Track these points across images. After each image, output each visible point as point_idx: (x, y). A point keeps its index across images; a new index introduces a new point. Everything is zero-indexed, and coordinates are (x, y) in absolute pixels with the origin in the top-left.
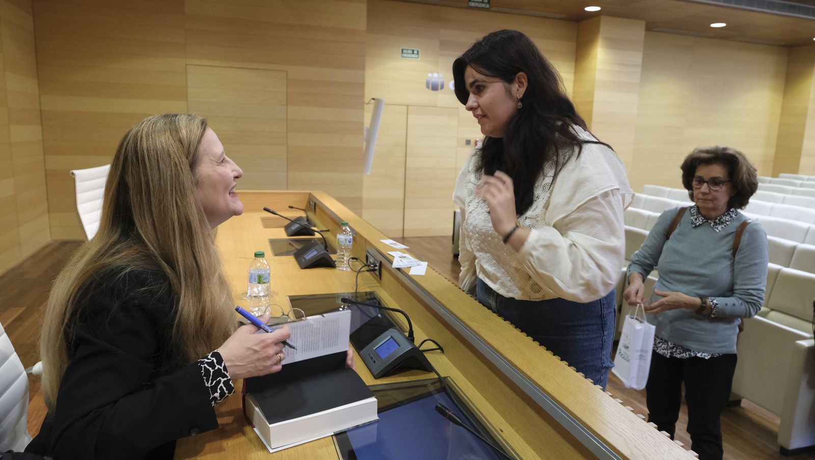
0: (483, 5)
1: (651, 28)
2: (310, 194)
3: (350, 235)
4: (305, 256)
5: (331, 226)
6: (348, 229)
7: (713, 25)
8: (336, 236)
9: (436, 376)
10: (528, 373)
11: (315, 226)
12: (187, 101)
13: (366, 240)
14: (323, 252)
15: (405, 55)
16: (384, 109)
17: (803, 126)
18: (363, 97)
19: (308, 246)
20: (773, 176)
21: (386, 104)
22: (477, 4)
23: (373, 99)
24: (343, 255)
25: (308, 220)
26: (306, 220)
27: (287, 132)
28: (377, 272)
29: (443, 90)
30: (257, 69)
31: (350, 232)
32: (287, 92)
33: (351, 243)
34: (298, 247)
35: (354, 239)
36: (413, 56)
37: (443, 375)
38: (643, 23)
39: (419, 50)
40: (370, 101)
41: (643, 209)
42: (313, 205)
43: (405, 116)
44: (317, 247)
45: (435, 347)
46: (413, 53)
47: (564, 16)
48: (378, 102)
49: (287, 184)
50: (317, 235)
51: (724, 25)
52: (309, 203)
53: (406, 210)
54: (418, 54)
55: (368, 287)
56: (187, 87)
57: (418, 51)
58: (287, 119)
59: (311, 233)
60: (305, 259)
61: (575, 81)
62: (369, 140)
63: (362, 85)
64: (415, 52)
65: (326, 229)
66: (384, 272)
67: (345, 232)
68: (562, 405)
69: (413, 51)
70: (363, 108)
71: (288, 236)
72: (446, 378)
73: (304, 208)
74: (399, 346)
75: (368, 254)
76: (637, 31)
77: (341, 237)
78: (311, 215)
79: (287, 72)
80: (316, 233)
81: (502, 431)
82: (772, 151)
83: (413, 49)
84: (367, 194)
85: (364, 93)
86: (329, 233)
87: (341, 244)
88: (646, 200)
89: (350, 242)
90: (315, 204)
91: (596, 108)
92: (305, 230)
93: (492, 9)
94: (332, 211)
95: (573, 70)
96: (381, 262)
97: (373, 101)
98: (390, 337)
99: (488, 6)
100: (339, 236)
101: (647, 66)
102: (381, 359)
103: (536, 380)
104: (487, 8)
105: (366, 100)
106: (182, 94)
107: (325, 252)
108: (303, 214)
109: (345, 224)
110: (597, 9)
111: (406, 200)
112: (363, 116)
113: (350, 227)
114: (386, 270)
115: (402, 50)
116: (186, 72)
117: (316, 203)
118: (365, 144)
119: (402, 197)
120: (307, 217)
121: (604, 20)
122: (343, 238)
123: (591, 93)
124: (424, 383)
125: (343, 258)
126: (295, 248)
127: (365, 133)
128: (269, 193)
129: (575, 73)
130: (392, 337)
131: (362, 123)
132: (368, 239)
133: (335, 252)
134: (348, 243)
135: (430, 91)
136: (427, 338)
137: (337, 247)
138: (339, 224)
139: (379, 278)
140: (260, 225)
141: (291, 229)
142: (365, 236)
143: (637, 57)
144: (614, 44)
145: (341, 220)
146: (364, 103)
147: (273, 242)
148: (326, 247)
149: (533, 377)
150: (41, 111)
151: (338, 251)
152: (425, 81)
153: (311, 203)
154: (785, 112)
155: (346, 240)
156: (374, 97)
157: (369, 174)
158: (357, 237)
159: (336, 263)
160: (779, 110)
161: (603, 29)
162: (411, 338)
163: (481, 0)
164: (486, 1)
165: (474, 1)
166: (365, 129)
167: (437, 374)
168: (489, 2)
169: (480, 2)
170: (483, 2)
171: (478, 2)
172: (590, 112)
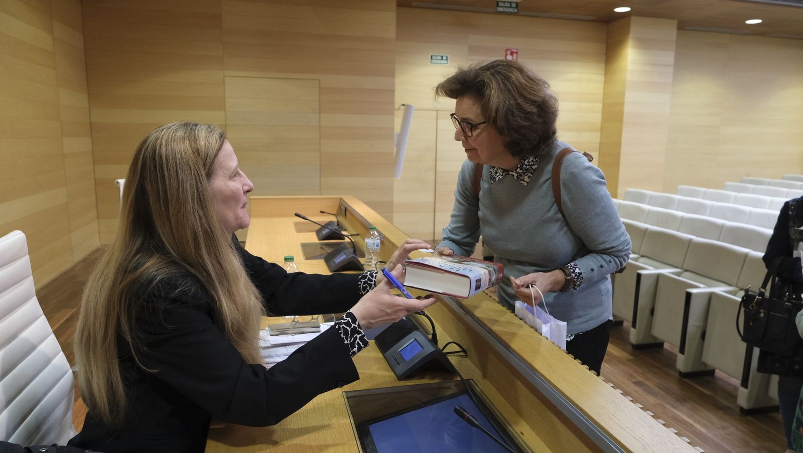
0: (511, 10)
1: (683, 26)
2: (341, 199)
3: (378, 239)
4: (334, 260)
5: (361, 230)
6: (376, 233)
7: (748, 22)
8: (364, 240)
9: (459, 379)
10: (548, 376)
11: (345, 230)
12: (225, 111)
14: (351, 256)
15: (434, 61)
16: (414, 114)
18: (393, 103)
19: (338, 249)
21: (415, 110)
22: (505, 9)
23: (403, 105)
24: (371, 259)
25: (338, 225)
26: (336, 224)
27: (320, 139)
30: (291, 79)
31: (377, 236)
32: (320, 100)
33: (379, 247)
34: (329, 250)
35: (382, 242)
36: (442, 61)
37: (465, 378)
38: (675, 22)
39: (448, 56)
40: (400, 107)
41: (676, 210)
42: (344, 210)
43: (435, 120)
44: (346, 251)
45: (458, 349)
46: (442, 59)
47: (594, 18)
48: (407, 108)
49: (320, 190)
50: (347, 240)
51: (759, 21)
52: (340, 207)
53: (436, 214)
54: (447, 59)
56: (225, 97)
58: (320, 126)
59: (342, 237)
60: (334, 262)
61: (606, 83)
62: (399, 146)
63: (391, 92)
64: (444, 58)
65: (355, 233)
67: (373, 236)
68: (581, 409)
69: (442, 57)
70: (393, 114)
71: (320, 239)
72: (468, 380)
73: (335, 213)
74: (423, 348)
76: (669, 31)
77: (369, 241)
78: (342, 219)
79: (319, 80)
80: (346, 237)
81: (522, 434)
83: (442, 55)
84: (397, 198)
85: (394, 99)
86: (358, 237)
87: (369, 248)
88: (679, 201)
90: (346, 209)
91: (627, 109)
92: (335, 235)
93: (520, 13)
94: (362, 217)
95: (603, 72)
97: (403, 107)
98: (413, 340)
99: (516, 11)
100: (367, 240)
101: (678, 66)
102: (405, 360)
103: (555, 384)
104: (516, 13)
105: (397, 107)
106: (219, 104)
107: (354, 255)
108: (334, 219)
109: (372, 228)
110: (627, 9)
111: (436, 203)
112: (393, 121)
113: (378, 231)
115: (432, 56)
116: (224, 84)
117: (347, 207)
118: (395, 149)
119: (433, 200)
120: (338, 221)
121: (634, 19)
122: (371, 242)
123: (622, 94)
125: (371, 262)
126: (326, 251)
127: (395, 138)
128: (302, 199)
129: (606, 74)
130: (415, 339)
131: (393, 129)
132: (395, 243)
133: (363, 256)
134: (376, 247)
136: (451, 341)
137: (365, 251)
138: (367, 228)
140: (293, 229)
141: (322, 233)
142: (393, 241)
143: (669, 57)
144: (644, 44)
145: (371, 225)
146: (395, 109)
147: (305, 246)
148: (355, 251)
149: (553, 381)
150: (90, 123)
151: (366, 254)
153: (342, 207)
155: (374, 244)
156: (404, 103)
157: (399, 178)
158: (384, 240)
159: (364, 266)
161: (633, 29)
162: (434, 340)
163: (509, 5)
164: (514, 5)
165: (502, 7)
166: (395, 134)
167: (460, 376)
168: (517, 7)
169: (508, 7)
170: (511, 7)
171: (506, 7)
172: (621, 113)
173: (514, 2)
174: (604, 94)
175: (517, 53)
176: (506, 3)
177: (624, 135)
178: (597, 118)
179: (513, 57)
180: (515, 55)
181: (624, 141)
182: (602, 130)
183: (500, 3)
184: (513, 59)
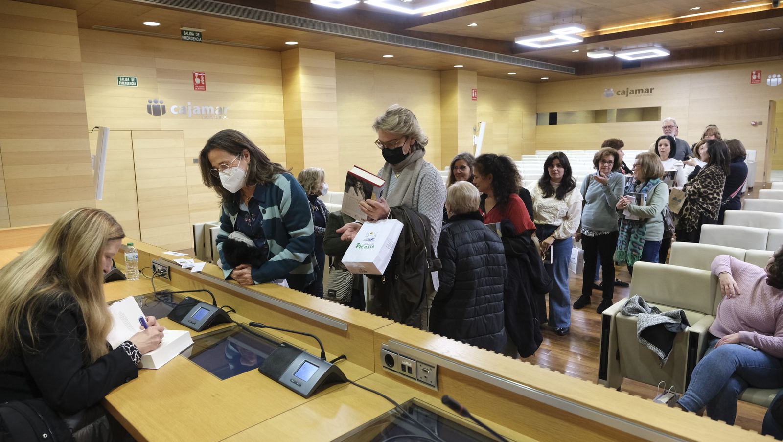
0: (196, 39)
1: (339, 57)
7: (384, 56)
9: (236, 324)
13: (150, 254)
15: (122, 83)
16: (110, 135)
17: (456, 130)
18: (86, 126)
20: (442, 170)
21: (110, 131)
22: (190, 38)
23: (98, 128)
28: (167, 276)
29: (164, 115)
36: (131, 83)
37: (240, 322)
38: (334, 54)
40: (93, 129)
43: (130, 140)
46: (130, 81)
47: (269, 47)
48: (102, 131)
49: (10, 221)
51: (392, 56)
54: (135, 81)
55: (162, 287)
57: (135, 79)
61: (285, 102)
62: (97, 167)
63: (83, 115)
64: (133, 80)
66: (173, 274)
69: (130, 79)
70: (88, 138)
74: (209, 310)
75: (155, 265)
76: (329, 61)
82: (439, 150)
83: (130, 77)
85: (86, 122)
89: (136, 258)
91: (305, 124)
93: (204, 42)
95: (282, 94)
96: (169, 267)
97: (98, 129)
99: (200, 40)
101: (338, 89)
102: (198, 321)
105: (90, 127)
110: (296, 43)
111: (141, 221)
112: (88, 144)
114: (174, 272)
115: (119, 78)
118: (93, 171)
121: (302, 51)
123: (299, 112)
124: (229, 329)
127: (92, 160)
129: (284, 95)
130: (202, 308)
131: (89, 151)
132: (151, 252)
135: (152, 116)
139: (169, 280)
143: (332, 82)
144: (312, 71)
146: (88, 131)
152: (146, 107)
154: (443, 120)
155: (133, 256)
156: (98, 126)
157: (101, 199)
158: (142, 253)
160: (439, 119)
161: (301, 58)
163: (193, 34)
164: (198, 35)
165: (186, 35)
166: (92, 157)
167: (236, 322)
168: (200, 36)
169: (193, 36)
170: (195, 36)
171: (191, 36)
172: (301, 128)
173: (198, 32)
174: (284, 112)
175: (204, 76)
176: (190, 33)
177: (305, 146)
178: (281, 132)
179: (201, 80)
180: (202, 78)
181: (305, 152)
182: (286, 143)
183: (184, 32)
184: (201, 82)
